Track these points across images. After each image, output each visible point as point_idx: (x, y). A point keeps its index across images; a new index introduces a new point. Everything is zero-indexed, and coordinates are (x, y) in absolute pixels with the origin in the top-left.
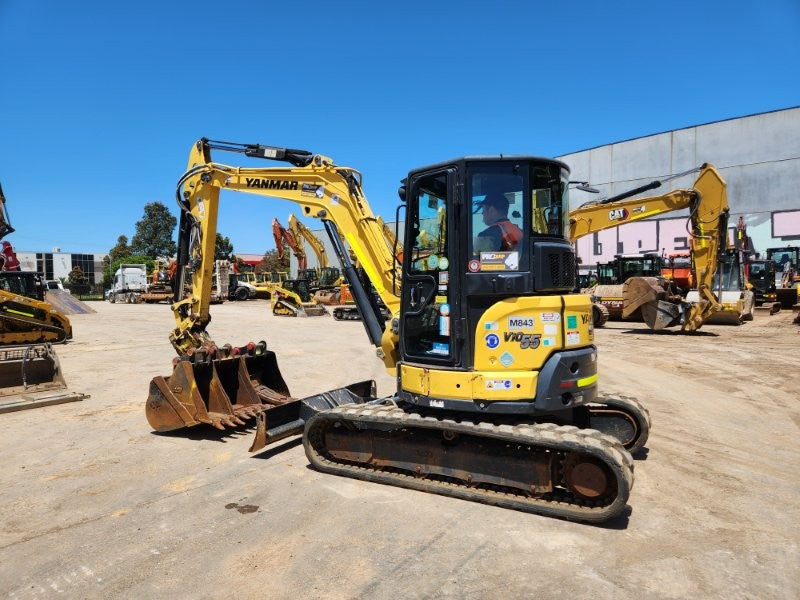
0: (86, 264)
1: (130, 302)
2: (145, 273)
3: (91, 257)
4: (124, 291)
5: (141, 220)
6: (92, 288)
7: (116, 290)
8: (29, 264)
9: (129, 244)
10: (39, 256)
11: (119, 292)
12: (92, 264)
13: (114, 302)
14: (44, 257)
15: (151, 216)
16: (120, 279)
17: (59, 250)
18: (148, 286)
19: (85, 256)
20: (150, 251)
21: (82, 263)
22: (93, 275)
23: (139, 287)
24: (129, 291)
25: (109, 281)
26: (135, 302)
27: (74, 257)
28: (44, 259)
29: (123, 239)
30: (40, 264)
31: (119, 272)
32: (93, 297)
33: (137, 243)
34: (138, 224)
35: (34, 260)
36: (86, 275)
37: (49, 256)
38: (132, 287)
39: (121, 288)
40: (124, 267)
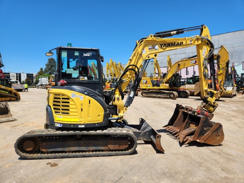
0: (31, 76)
1: (43, 88)
2: (48, 79)
3: (33, 74)
4: (41, 85)
5: (47, 63)
6: (33, 84)
7: (39, 85)
8: (14, 76)
9: (44, 70)
10: (17, 74)
11: (40, 85)
12: (33, 77)
13: (38, 88)
14: (18, 74)
15: (50, 62)
16: (40, 81)
17: (23, 72)
18: (48, 83)
19: (31, 74)
20: (50, 73)
21: (30, 76)
22: (33, 80)
23: (45, 84)
24: (43, 85)
25: (37, 82)
26: (44, 88)
27: (27, 74)
28: (18, 75)
29: (41, 69)
30: (17, 76)
31: (40, 79)
32: (33, 87)
33: (46, 70)
34: (46, 64)
35: (15, 75)
36: (31, 80)
37: (20, 74)
38: (43, 84)
39: (40, 84)
40: (41, 78)
